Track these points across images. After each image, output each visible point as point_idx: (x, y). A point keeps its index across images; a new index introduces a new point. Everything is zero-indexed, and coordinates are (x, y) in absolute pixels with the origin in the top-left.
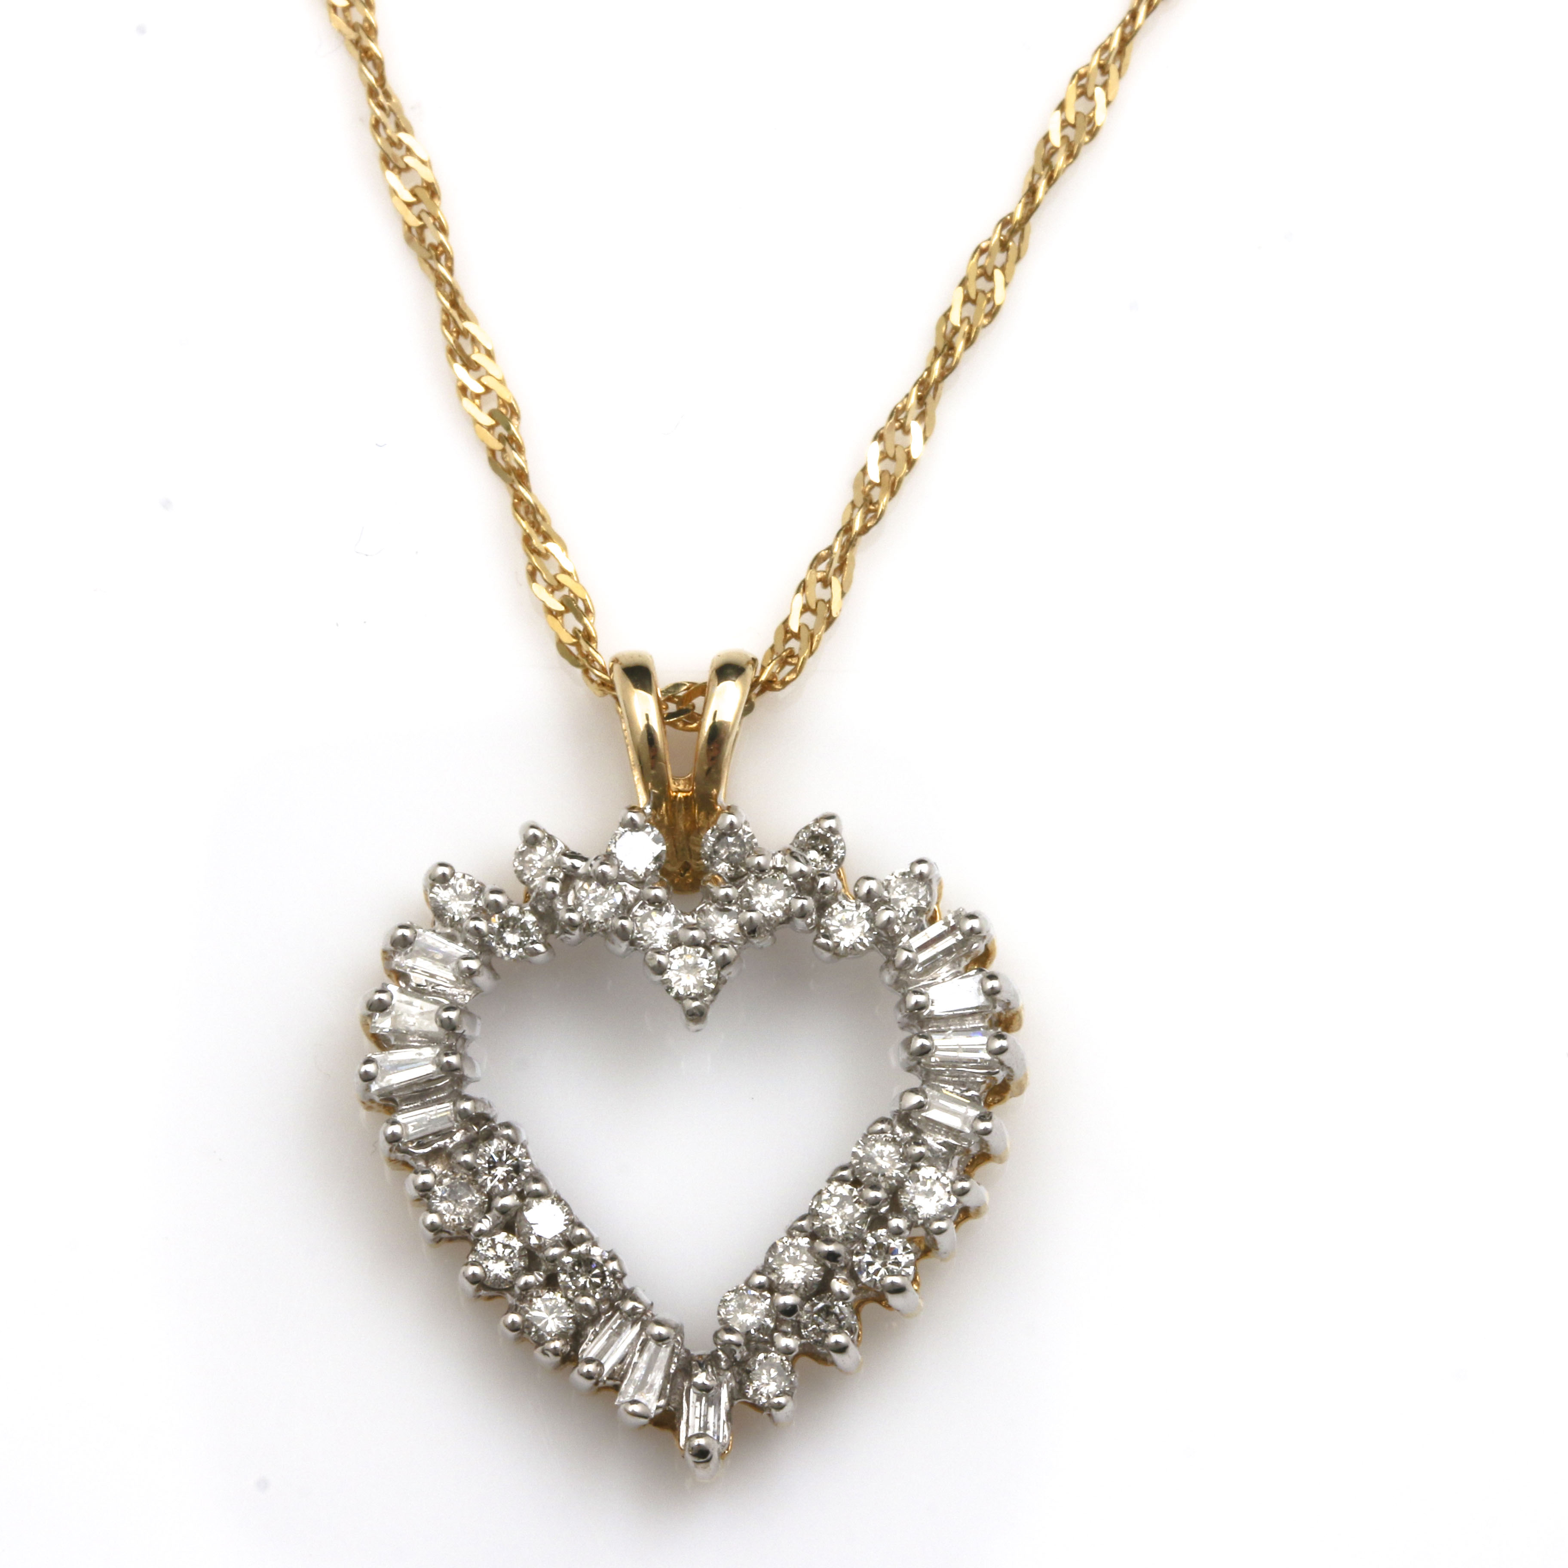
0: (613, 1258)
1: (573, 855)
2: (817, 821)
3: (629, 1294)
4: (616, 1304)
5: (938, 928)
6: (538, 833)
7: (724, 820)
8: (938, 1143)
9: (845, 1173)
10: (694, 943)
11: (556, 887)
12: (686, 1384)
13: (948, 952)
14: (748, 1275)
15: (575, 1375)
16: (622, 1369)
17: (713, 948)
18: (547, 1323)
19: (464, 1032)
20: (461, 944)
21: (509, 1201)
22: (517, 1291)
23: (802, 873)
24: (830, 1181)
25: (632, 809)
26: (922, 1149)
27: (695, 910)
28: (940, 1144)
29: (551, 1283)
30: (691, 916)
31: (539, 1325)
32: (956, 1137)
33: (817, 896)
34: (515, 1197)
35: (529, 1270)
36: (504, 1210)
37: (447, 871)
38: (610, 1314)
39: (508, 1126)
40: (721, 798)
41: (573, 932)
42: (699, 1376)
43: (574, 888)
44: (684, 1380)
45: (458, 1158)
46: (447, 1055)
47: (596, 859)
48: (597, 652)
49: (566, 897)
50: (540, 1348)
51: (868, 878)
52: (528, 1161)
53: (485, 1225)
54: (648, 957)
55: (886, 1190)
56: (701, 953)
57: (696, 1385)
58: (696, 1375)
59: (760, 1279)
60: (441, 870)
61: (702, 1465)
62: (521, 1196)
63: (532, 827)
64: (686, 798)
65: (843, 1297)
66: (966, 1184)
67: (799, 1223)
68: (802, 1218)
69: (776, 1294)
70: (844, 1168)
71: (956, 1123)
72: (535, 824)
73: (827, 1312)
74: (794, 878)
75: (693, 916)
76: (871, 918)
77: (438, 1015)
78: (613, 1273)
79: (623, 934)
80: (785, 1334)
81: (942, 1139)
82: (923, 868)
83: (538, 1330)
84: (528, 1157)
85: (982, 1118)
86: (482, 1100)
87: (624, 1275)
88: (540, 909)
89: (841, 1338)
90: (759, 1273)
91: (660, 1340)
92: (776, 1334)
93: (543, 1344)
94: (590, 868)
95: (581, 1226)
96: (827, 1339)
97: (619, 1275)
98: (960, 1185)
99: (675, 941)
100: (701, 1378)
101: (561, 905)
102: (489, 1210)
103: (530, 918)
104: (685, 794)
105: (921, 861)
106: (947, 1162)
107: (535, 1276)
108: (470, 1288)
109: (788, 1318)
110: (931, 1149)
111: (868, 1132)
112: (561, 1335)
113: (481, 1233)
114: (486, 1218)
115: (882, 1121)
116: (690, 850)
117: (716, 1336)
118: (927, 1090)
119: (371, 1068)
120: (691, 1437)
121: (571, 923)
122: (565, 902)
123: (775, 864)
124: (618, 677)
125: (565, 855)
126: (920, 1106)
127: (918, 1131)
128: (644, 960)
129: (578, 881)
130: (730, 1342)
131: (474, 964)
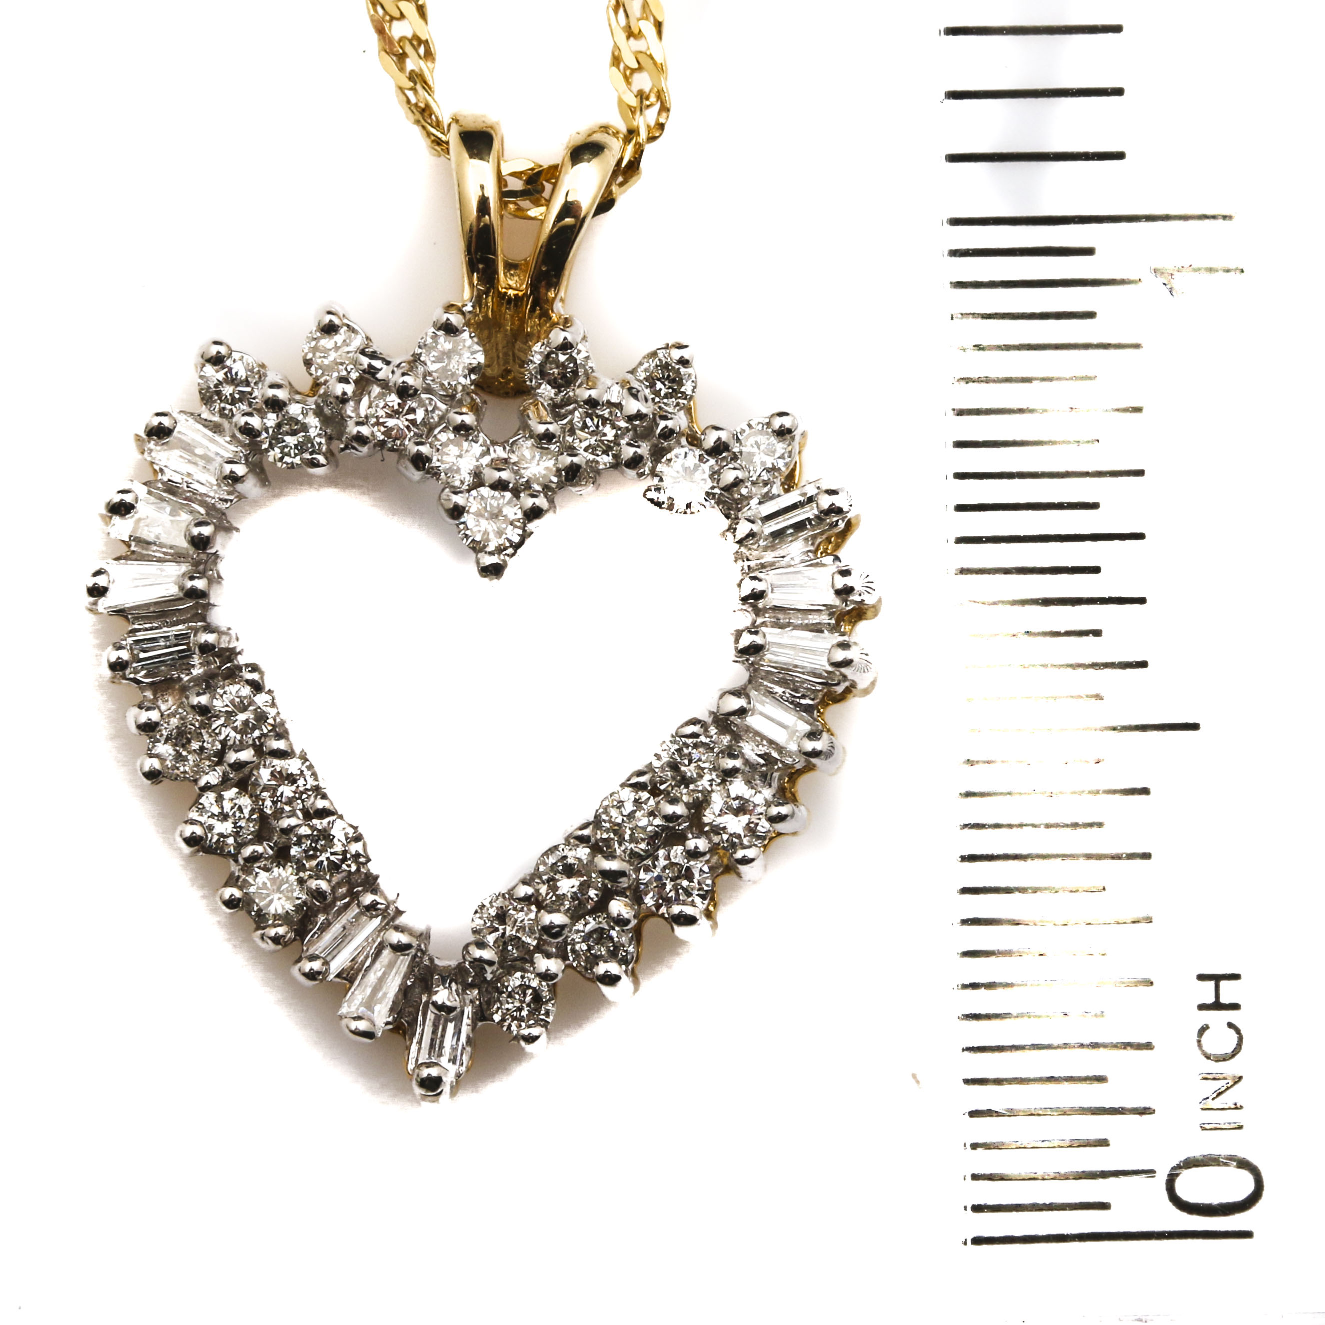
0: (358, 838)
1: (373, 356)
2: (667, 347)
3: (371, 883)
4: (355, 890)
5: (793, 497)
6: (337, 321)
7: (557, 335)
8: (756, 754)
9: (642, 779)
10: (500, 486)
11: (350, 389)
12: (424, 999)
13: (799, 526)
14: (512, 884)
15: (295, 971)
16: (352, 968)
17: (522, 495)
18: (271, 901)
19: (217, 551)
20: (228, 439)
21: (246, 755)
22: (241, 862)
23: (639, 416)
24: (623, 785)
25: (449, 308)
26: (738, 763)
27: (507, 442)
28: (759, 756)
29: (282, 856)
30: (501, 448)
31: (261, 904)
32: (780, 753)
33: (655, 440)
34: (253, 752)
35: (259, 838)
36: (238, 766)
37: (223, 350)
38: (347, 900)
39: (254, 668)
40: (558, 306)
41: (360, 448)
42: (439, 994)
43: (369, 393)
44: (423, 993)
45: (191, 699)
46: (192, 578)
47: (398, 366)
48: (435, 102)
49: (358, 402)
50: (260, 932)
51: (717, 428)
52: (272, 712)
53: (213, 778)
54: (444, 496)
55: (687, 805)
56: (507, 499)
57: (435, 1004)
58: (437, 992)
59: (524, 891)
60: (214, 350)
61: (430, 1098)
62: (259, 750)
63: (329, 313)
64: (516, 295)
65: (621, 922)
66: (784, 810)
67: (580, 833)
68: (585, 826)
69: (542, 911)
70: (640, 773)
71: (779, 736)
72: (333, 310)
73: (600, 935)
74: (630, 419)
75: (504, 448)
76: (715, 475)
77: (188, 530)
78: (357, 856)
79: (420, 461)
80: (548, 956)
81: (763, 750)
82: (787, 422)
83: (260, 910)
84: (273, 705)
85: (813, 735)
86: (227, 633)
87: (369, 860)
88: (327, 411)
89: (613, 968)
90: (524, 882)
91: (399, 948)
92: (536, 955)
93: (264, 928)
94: (391, 375)
95: (324, 797)
96: (596, 967)
97: (362, 860)
98: (774, 811)
99: (478, 481)
100: (442, 996)
101: (352, 411)
102: (220, 763)
103: (313, 421)
104: (516, 292)
105: (781, 414)
106: (766, 779)
107: (264, 848)
108: (186, 849)
109: (553, 941)
110: (747, 762)
111: (676, 734)
112: (285, 918)
113: (207, 788)
114: (215, 770)
115: (694, 722)
116: (514, 355)
117: (466, 947)
118: (753, 693)
119: (101, 581)
120: (422, 1064)
121: (361, 440)
122: (356, 409)
123: (609, 398)
124: (453, 137)
125: (363, 352)
126: (742, 712)
127: (736, 737)
128: (440, 497)
129: (375, 386)
130: (480, 960)
131: (240, 470)
